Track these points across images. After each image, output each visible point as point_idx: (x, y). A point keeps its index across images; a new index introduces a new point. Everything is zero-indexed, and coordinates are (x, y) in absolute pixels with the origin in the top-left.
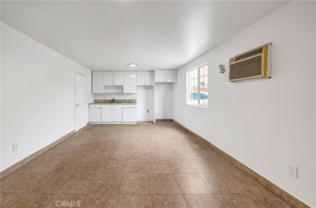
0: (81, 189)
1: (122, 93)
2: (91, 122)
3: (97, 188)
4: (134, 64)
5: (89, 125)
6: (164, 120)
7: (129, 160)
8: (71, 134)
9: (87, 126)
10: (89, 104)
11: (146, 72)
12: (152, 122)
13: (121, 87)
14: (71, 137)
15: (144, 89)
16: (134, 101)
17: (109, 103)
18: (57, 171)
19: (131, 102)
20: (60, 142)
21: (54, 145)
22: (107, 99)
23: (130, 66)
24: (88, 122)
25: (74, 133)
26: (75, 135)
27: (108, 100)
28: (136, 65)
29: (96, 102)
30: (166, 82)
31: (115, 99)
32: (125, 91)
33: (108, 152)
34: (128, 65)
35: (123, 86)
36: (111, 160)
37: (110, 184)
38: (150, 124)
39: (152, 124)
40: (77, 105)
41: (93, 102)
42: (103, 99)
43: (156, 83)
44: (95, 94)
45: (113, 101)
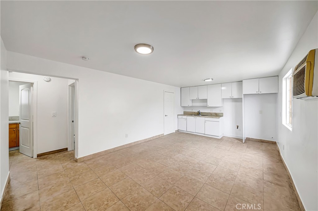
0: (143, 165)
1: (206, 107)
2: (180, 130)
3: (150, 168)
4: (209, 79)
5: (178, 132)
6: (262, 142)
7: (182, 163)
8: (161, 136)
9: (176, 132)
10: (178, 115)
11: (232, 83)
12: (241, 140)
13: (205, 101)
14: (160, 138)
15: (233, 102)
16: (220, 115)
17: (195, 115)
18: (140, 153)
19: (217, 115)
20: (152, 139)
21: (148, 140)
22: (194, 111)
23: (206, 81)
24: (177, 129)
25: (163, 135)
26: (163, 137)
27: (195, 113)
28: (212, 79)
29: (186, 114)
30: (260, 93)
31: (201, 111)
32: (210, 104)
33: (173, 153)
34: (204, 80)
35: (207, 99)
36: (170, 158)
37: (157, 169)
38: (237, 141)
39: (239, 141)
40: (166, 116)
41: (183, 114)
42: (191, 111)
43: (245, 95)
44: (184, 107)
45: (199, 114)
